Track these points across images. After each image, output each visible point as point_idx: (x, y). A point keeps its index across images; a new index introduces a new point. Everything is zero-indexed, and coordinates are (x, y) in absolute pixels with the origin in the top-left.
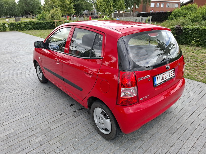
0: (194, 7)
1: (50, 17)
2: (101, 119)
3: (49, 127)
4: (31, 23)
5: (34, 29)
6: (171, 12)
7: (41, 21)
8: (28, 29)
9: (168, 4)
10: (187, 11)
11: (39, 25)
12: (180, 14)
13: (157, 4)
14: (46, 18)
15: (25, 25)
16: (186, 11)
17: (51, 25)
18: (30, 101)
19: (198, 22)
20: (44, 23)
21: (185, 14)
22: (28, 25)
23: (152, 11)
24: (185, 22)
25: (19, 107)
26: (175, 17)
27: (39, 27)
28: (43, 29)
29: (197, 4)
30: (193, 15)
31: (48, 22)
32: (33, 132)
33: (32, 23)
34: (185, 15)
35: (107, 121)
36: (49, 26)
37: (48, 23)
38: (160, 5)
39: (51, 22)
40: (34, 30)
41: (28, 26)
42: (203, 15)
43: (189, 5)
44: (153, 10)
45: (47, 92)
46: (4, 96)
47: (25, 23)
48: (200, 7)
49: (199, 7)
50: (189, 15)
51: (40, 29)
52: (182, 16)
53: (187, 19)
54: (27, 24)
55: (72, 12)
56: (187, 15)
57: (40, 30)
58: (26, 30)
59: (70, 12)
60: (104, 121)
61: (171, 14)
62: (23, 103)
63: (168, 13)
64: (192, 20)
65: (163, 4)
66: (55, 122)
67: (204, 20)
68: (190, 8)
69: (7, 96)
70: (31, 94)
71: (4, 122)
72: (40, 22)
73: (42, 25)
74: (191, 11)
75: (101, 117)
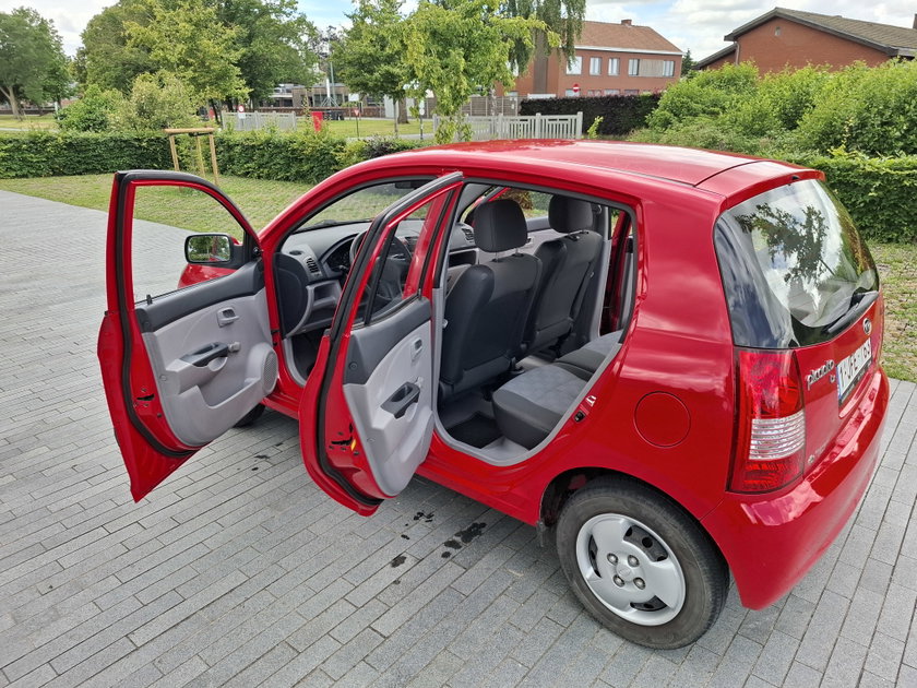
0: (746, 77)
1: (134, 114)
2: (624, 561)
3: (369, 627)
4: (37, 144)
5: (57, 173)
6: (655, 98)
7: (90, 134)
8: (25, 172)
9: (636, 61)
10: (721, 93)
11: (81, 151)
12: (694, 105)
13: (592, 60)
14: (114, 118)
15: (6, 151)
16: (719, 92)
17: (139, 152)
18: (215, 514)
19: (769, 136)
20: (105, 143)
21: (715, 105)
22: (23, 151)
23: (576, 91)
24: (721, 136)
25: (172, 550)
26: (675, 115)
27: (79, 162)
28: (101, 172)
29: (754, 64)
30: (747, 108)
31: (126, 138)
32: (301, 658)
33: (46, 141)
34: (716, 109)
35: (659, 570)
36: (130, 155)
37: (125, 141)
38: (604, 68)
39: (138, 140)
40: (55, 174)
41: (24, 160)
42: (784, 108)
43: (727, 69)
44: (576, 86)
45: (278, 469)
46: (64, 503)
47: (10, 145)
48: (767, 76)
49: (763, 78)
50: (731, 107)
51: (87, 171)
52: (704, 112)
53: (724, 124)
54: (18, 149)
55: (233, 92)
56: (723, 109)
57: (87, 177)
58: (14, 177)
59: (225, 90)
60: (643, 570)
61: (657, 106)
62: (187, 528)
63: (646, 98)
64: (746, 127)
65: (615, 61)
66: (381, 597)
67: (791, 129)
68: (729, 80)
69: (85, 504)
70: (201, 485)
71: (132, 628)
72: (87, 140)
73: (94, 150)
74: (738, 91)
75: (623, 553)
